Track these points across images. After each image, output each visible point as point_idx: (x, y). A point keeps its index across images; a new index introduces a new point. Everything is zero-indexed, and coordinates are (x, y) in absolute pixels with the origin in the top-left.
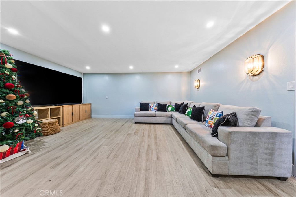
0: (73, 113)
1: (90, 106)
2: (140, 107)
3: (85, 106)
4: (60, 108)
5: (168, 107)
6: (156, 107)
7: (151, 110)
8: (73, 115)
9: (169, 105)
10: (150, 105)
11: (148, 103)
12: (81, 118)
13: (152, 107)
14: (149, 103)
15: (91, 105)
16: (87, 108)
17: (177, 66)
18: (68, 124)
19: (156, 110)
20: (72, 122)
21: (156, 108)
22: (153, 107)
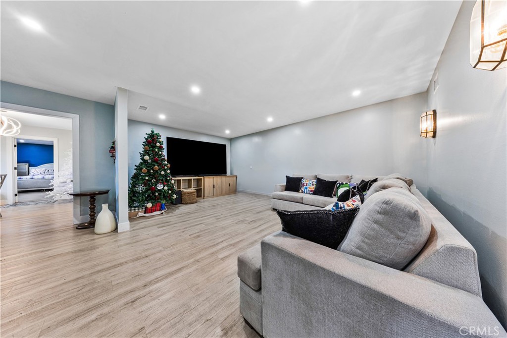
0: (214, 186)
1: (235, 178)
2: (285, 184)
3: (228, 178)
4: (202, 179)
5: (338, 188)
6: (314, 186)
7: (302, 191)
8: (214, 187)
9: (342, 184)
10: (304, 181)
11: (300, 176)
12: (224, 192)
13: (305, 184)
14: (302, 178)
15: (237, 177)
16: (231, 180)
17: (356, 93)
18: (209, 197)
19: (311, 191)
20: (213, 196)
21: (313, 188)
22: (307, 185)
